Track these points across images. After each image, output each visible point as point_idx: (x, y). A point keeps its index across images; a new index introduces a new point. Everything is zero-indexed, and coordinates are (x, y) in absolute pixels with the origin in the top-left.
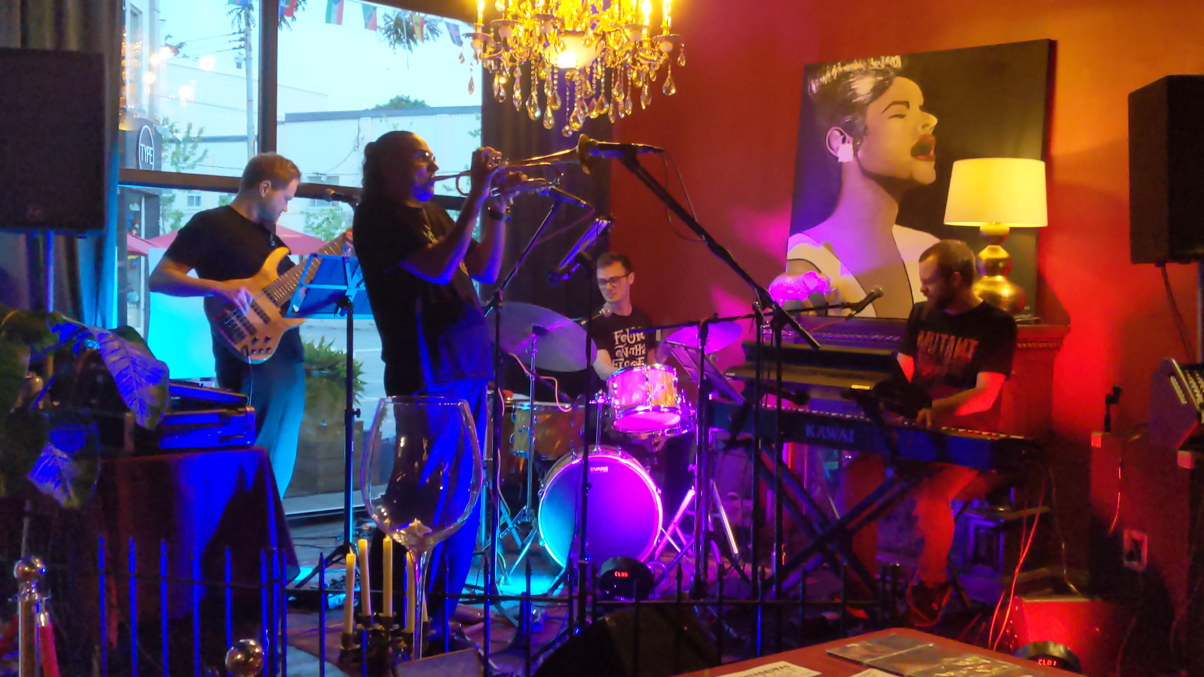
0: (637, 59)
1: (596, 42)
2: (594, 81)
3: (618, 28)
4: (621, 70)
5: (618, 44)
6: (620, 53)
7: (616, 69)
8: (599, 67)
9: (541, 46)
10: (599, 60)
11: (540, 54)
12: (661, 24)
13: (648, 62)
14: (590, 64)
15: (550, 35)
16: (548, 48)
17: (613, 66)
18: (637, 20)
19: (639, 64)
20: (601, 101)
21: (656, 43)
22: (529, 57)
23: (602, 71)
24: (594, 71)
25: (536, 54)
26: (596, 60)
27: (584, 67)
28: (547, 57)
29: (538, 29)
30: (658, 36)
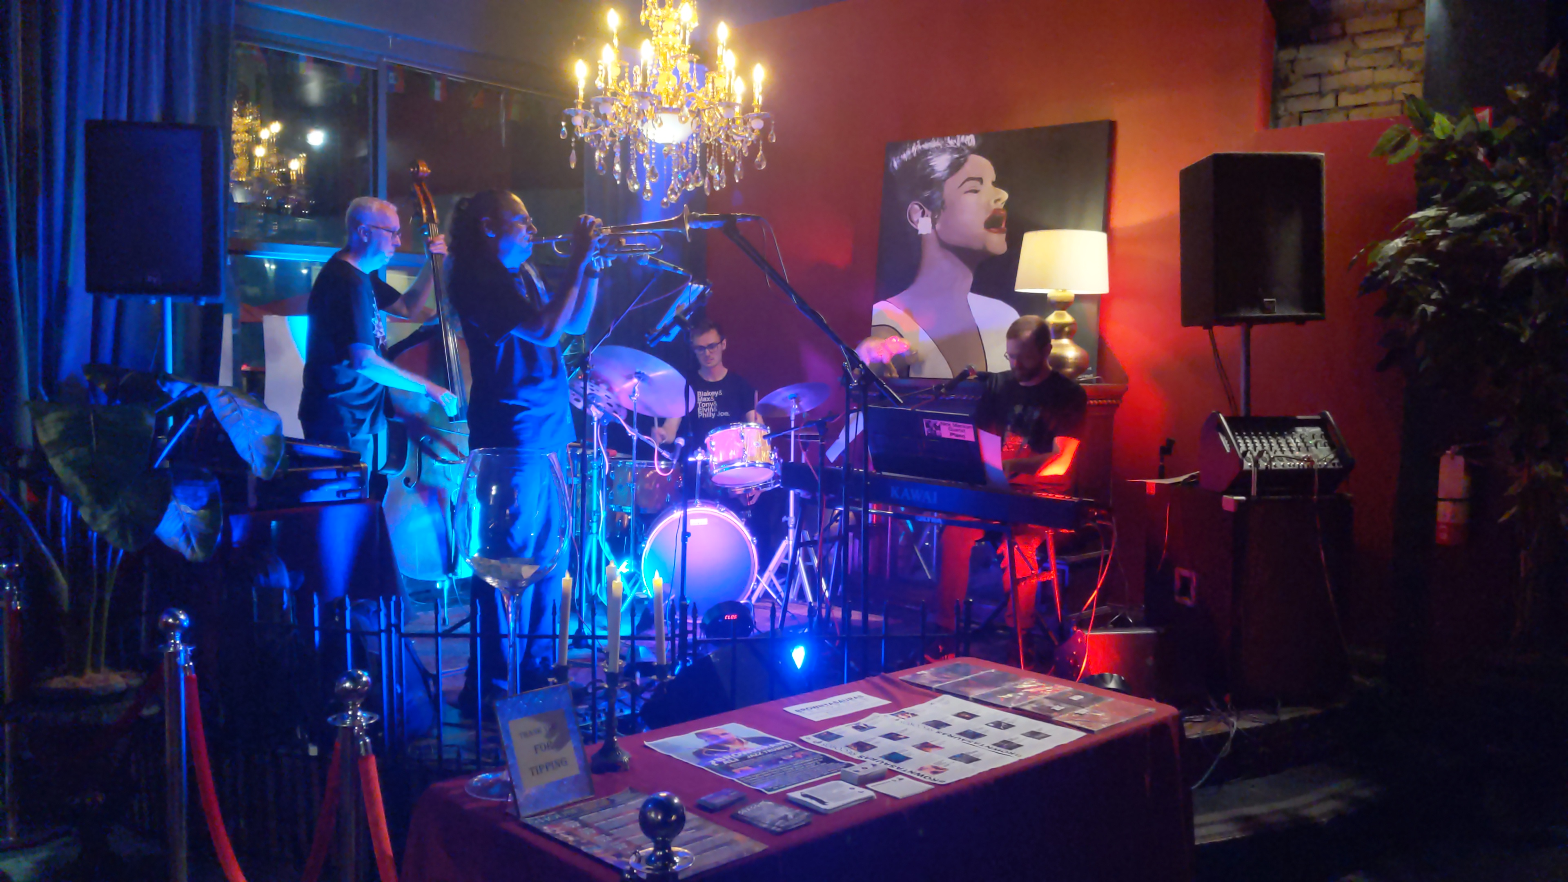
0: (730, 135)
1: (691, 119)
2: (690, 156)
3: (712, 106)
4: (715, 145)
5: (712, 120)
6: (714, 130)
7: (710, 145)
8: (694, 143)
9: (639, 122)
10: (694, 135)
11: (638, 129)
12: (752, 102)
13: (741, 138)
14: (687, 139)
15: (647, 111)
16: (646, 123)
17: (707, 142)
18: (729, 99)
19: (731, 140)
20: (698, 174)
21: (748, 120)
22: (628, 132)
23: (697, 146)
24: (690, 146)
25: (635, 130)
26: (692, 135)
27: (681, 143)
28: (645, 133)
29: (636, 105)
30: (750, 114)
